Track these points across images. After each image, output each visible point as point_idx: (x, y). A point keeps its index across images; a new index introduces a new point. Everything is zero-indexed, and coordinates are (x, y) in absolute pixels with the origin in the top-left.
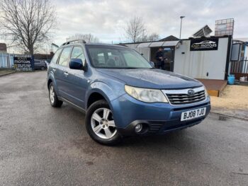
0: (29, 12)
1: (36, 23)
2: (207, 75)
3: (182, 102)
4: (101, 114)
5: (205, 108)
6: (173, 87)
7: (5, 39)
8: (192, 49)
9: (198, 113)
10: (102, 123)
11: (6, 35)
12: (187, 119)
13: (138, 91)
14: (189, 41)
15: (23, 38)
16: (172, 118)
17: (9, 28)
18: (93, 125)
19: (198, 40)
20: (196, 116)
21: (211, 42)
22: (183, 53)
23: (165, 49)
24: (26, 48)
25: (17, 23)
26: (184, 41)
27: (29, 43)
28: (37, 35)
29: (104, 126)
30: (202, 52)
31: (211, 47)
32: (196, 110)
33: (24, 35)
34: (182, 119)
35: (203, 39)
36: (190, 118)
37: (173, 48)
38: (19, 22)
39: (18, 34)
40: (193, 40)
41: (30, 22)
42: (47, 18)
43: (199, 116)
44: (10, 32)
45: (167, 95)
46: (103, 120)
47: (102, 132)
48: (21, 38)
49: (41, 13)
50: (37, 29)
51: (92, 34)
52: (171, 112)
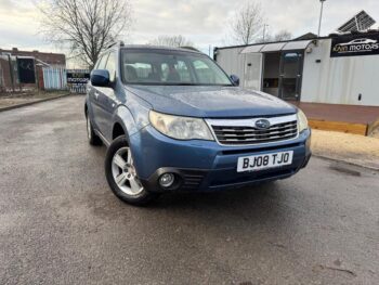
0: (93, 7)
1: (101, 23)
2: (360, 98)
3: (242, 140)
4: (124, 157)
5: (291, 153)
6: (230, 115)
7: (61, 48)
8: (334, 54)
9: (274, 161)
10: (126, 171)
11: (62, 42)
12: (249, 169)
13: (168, 120)
14: (330, 40)
15: (85, 46)
16: (218, 166)
17: (66, 32)
18: (115, 173)
19: (345, 39)
20: (270, 165)
21: (368, 41)
22: (318, 61)
23: (288, 55)
24: (89, 60)
25: (76, 24)
26: (320, 41)
27: (93, 52)
28: (103, 40)
29: (129, 176)
30: (352, 58)
31: (368, 50)
32: (270, 155)
33: (86, 42)
34: (240, 169)
35: (356, 35)
36: (256, 168)
37: (302, 52)
38: (79, 22)
39: (78, 40)
40: (335, 39)
41: (94, 21)
42: (118, 13)
43: (277, 165)
44: (68, 37)
45: (214, 127)
46: (128, 165)
47: (127, 183)
48: (81, 46)
49: (110, 7)
50: (103, 32)
51: (183, 35)
52: (218, 157)
